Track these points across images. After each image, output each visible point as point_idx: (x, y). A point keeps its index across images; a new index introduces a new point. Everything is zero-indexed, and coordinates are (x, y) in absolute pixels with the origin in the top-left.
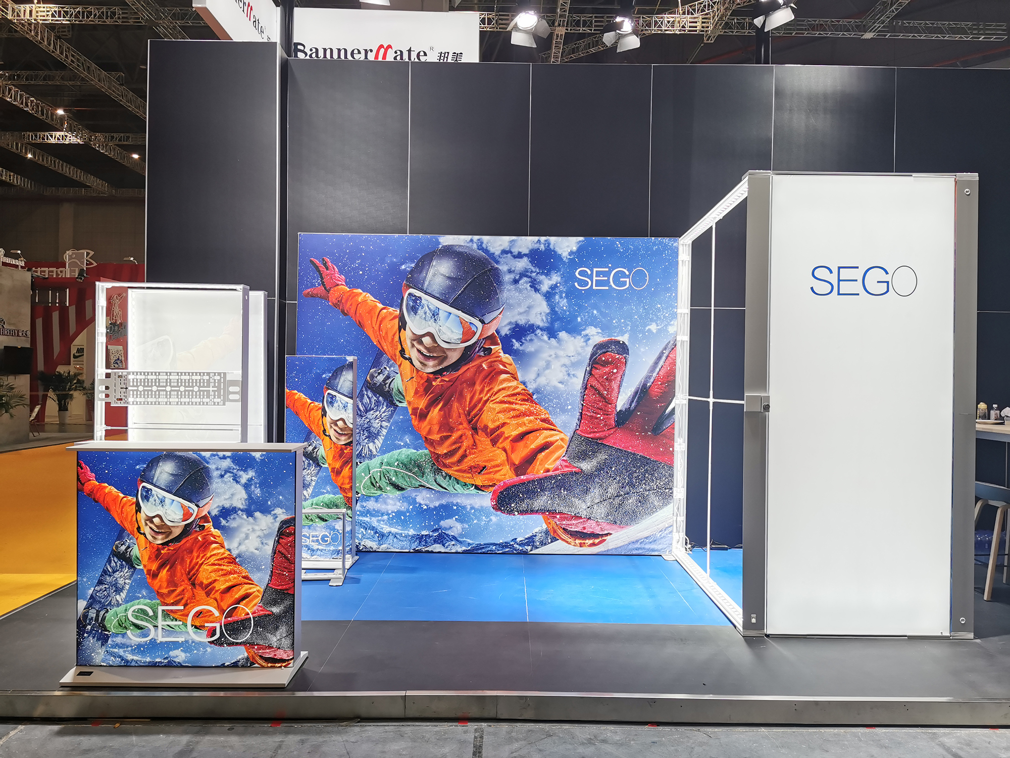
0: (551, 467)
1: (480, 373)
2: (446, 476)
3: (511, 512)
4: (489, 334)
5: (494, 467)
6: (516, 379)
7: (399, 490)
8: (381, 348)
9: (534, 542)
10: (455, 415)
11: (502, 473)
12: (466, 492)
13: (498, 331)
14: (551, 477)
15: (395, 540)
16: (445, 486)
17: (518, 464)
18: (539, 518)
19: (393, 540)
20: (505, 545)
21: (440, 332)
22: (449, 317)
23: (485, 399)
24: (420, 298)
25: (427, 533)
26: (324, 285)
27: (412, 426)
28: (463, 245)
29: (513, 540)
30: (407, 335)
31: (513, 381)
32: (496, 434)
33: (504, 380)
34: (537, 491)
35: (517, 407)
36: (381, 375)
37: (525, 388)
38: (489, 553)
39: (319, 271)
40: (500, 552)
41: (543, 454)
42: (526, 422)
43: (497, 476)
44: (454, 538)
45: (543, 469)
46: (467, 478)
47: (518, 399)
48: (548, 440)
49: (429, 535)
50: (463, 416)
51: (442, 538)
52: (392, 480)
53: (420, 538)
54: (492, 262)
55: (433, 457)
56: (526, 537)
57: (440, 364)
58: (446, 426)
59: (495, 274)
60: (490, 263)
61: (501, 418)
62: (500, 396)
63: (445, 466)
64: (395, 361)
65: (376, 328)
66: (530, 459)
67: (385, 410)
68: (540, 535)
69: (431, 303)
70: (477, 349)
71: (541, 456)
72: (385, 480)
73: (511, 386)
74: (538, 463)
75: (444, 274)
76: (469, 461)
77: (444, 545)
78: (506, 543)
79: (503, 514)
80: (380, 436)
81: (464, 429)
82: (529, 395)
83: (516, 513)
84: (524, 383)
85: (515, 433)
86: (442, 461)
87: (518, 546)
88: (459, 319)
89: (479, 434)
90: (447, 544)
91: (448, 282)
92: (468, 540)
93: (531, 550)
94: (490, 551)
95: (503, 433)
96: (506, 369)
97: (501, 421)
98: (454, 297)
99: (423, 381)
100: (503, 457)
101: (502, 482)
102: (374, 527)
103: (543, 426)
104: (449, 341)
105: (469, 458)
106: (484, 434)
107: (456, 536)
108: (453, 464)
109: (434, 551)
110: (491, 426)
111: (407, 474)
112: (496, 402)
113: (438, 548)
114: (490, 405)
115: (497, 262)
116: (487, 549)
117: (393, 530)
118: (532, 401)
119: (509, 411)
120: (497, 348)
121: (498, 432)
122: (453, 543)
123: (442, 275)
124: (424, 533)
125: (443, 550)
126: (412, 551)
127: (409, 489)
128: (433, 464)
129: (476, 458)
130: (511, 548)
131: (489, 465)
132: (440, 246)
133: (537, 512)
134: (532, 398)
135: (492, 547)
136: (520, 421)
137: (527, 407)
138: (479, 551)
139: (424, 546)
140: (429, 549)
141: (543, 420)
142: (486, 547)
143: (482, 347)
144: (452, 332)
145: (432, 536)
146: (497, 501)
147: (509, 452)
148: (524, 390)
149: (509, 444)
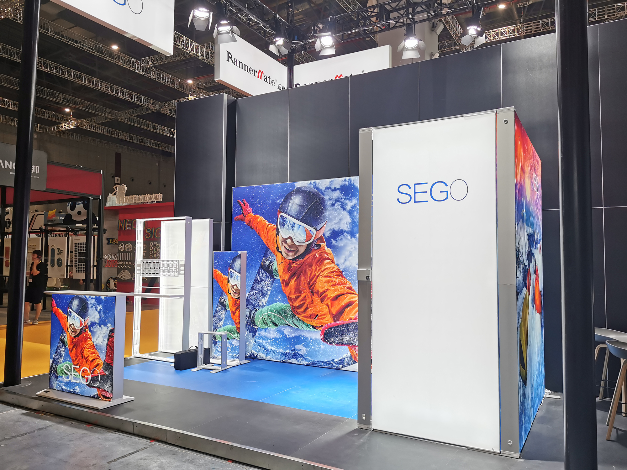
0: (353, 317)
1: (315, 259)
2: (298, 319)
3: (331, 343)
4: (320, 236)
5: (322, 315)
6: (333, 262)
7: (276, 326)
8: (268, 247)
9: (343, 363)
10: (302, 284)
11: (326, 319)
12: (308, 330)
13: (324, 235)
14: (352, 324)
15: (274, 354)
16: (297, 325)
17: (335, 314)
18: (346, 347)
19: (273, 354)
20: (328, 363)
21: (295, 236)
22: (299, 227)
23: (317, 274)
24: (286, 217)
25: (289, 352)
26: (243, 214)
27: (282, 290)
28: (306, 186)
29: (332, 360)
30: (280, 238)
31: (332, 264)
32: (323, 295)
33: (328, 263)
34: (345, 331)
35: (334, 279)
36: (268, 261)
37: (338, 268)
38: (320, 367)
39: (241, 207)
40: (326, 367)
41: (348, 308)
42: (339, 289)
43: (324, 321)
44: (302, 356)
45: (348, 318)
46: (308, 321)
47: (335, 275)
48: (351, 300)
49: (290, 353)
50: (306, 285)
51: (296, 356)
52: (272, 320)
53: (286, 354)
54: (321, 194)
55: (292, 308)
56: (339, 359)
57: (295, 254)
58: (298, 290)
59: (322, 201)
60: (319, 195)
61: (326, 286)
62: (325, 273)
63: (298, 313)
64: (274, 253)
65: (266, 236)
66: (341, 312)
67: (270, 280)
68: (347, 359)
69: (291, 220)
70: (313, 245)
71: (347, 310)
72: (269, 320)
73: (331, 267)
74: (346, 314)
75: (297, 203)
76: (309, 312)
77: (297, 359)
78: (328, 361)
79: (327, 344)
80: (267, 295)
81: (306, 293)
82: (341, 272)
83: (334, 344)
84: (338, 265)
85: (333, 295)
86: (296, 311)
87: (335, 364)
88: (304, 228)
89: (315, 295)
90: (298, 359)
91: (299, 208)
92: (309, 358)
93: (342, 368)
94: (320, 366)
95: (327, 295)
96: (328, 256)
97: (326, 288)
98: (302, 216)
99: (287, 264)
100: (327, 309)
101: (326, 325)
102: (264, 346)
103: (348, 292)
104: (300, 241)
105: (309, 309)
106: (317, 295)
107: (303, 355)
108: (301, 312)
109: (292, 362)
110: (321, 290)
111: (279, 317)
112: (323, 277)
113: (294, 361)
114: (320, 278)
115: (323, 195)
116: (319, 364)
117: (273, 348)
118: (342, 276)
119: (330, 282)
120: (323, 245)
121: (324, 294)
122: (301, 359)
123: (296, 204)
124: (288, 351)
125: (296, 363)
126: (281, 361)
127: (280, 325)
128: (291, 312)
129: (313, 309)
130: (331, 365)
131: (320, 314)
132: (295, 188)
133: (345, 344)
134: (342, 274)
135: (321, 363)
136: (336, 288)
137: (339, 279)
138: (315, 365)
139: (287, 359)
140: (290, 361)
141: (349, 288)
142: (318, 363)
143: (316, 244)
144: (301, 236)
145: (291, 354)
146: (324, 336)
147: (330, 307)
148: (338, 269)
149: (330, 302)
